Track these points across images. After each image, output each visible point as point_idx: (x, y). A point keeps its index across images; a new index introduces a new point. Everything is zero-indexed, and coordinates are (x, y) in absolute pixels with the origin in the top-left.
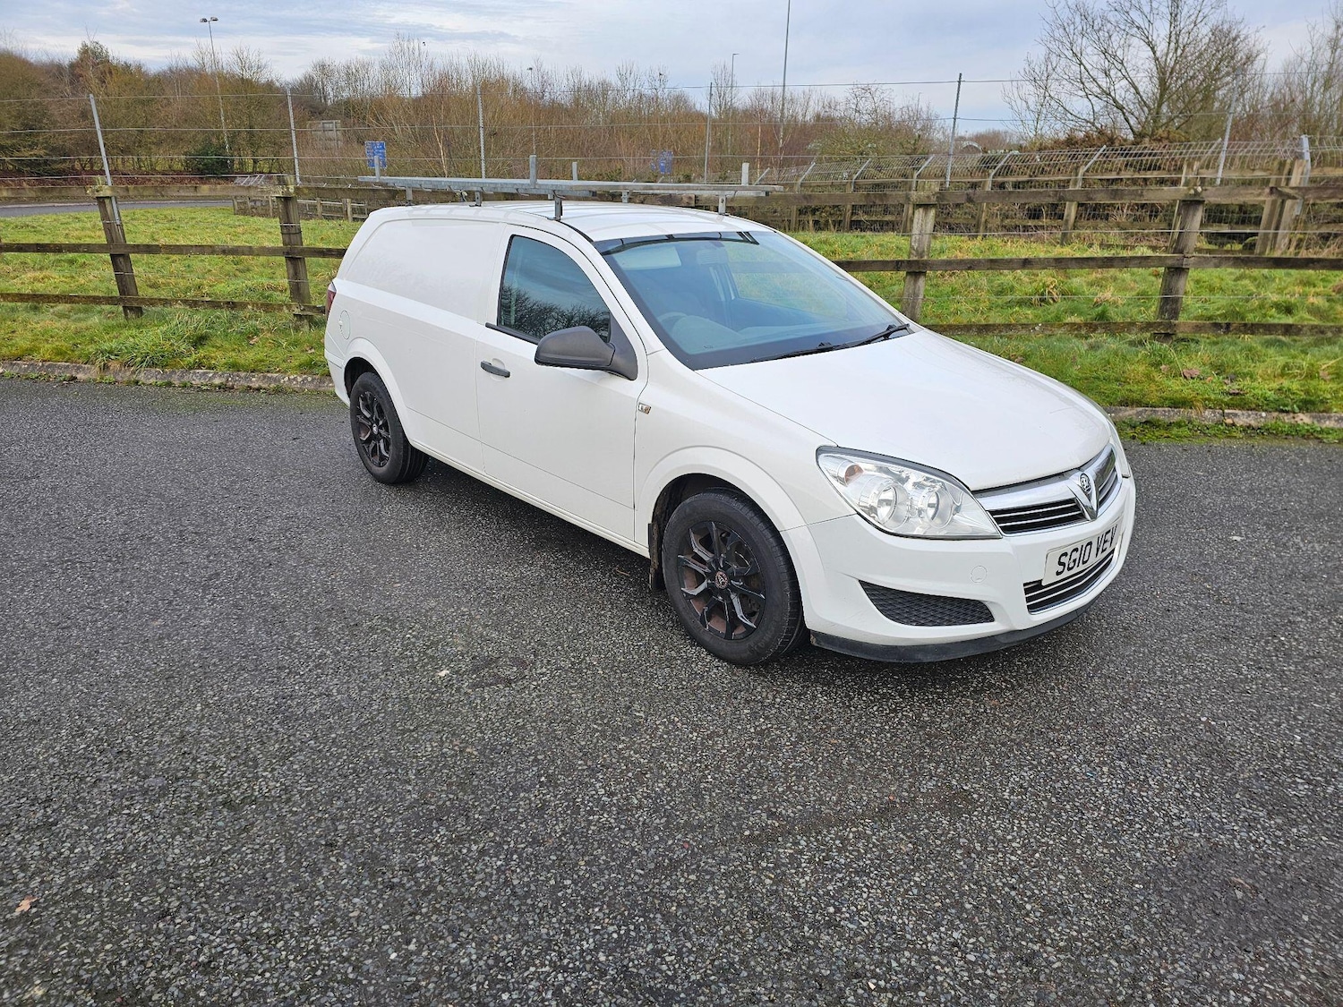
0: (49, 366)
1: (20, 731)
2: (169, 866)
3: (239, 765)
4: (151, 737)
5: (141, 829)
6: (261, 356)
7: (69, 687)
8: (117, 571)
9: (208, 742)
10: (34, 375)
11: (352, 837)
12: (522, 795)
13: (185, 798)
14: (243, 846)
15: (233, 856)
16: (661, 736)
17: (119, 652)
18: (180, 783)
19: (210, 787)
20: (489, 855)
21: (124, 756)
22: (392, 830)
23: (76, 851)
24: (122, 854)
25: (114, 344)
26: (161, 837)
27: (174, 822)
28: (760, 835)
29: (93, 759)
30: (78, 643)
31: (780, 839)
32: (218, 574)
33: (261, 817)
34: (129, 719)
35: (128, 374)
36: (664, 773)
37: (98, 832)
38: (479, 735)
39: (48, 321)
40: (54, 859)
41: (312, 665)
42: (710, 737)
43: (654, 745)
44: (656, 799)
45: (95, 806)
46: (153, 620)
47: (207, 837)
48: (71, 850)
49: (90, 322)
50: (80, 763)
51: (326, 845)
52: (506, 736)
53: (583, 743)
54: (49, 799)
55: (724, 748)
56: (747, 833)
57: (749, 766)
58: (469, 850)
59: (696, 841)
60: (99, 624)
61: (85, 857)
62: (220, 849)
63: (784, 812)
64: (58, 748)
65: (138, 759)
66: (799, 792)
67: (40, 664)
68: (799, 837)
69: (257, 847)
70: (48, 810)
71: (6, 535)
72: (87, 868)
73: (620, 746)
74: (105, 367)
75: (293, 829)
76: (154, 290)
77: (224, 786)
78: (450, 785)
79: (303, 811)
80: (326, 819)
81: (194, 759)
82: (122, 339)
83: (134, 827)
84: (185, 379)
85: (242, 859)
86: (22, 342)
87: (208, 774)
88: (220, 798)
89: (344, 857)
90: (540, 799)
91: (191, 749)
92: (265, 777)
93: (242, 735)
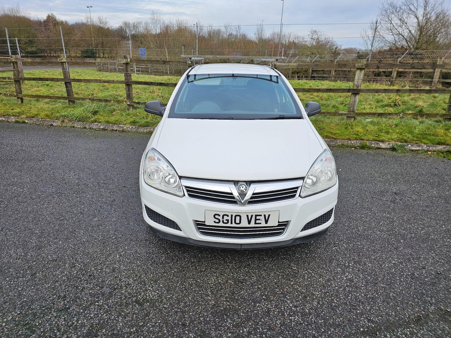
0: (43, 120)
1: (50, 264)
2: (119, 332)
3: (139, 283)
4: (102, 269)
5: (105, 313)
6: (117, 119)
7: (66, 245)
8: (78, 197)
9: (124, 272)
10: (38, 123)
11: (192, 322)
12: (258, 304)
13: (119, 298)
14: (148, 323)
15: (145, 328)
16: (307, 279)
17: (83, 231)
18: (116, 291)
19: (129, 293)
20: (252, 334)
21: (92, 277)
22: (208, 319)
23: (79, 322)
24: (99, 324)
25: (66, 113)
26: (113, 317)
27: (117, 310)
28: (367, 331)
29: (80, 278)
30: (67, 227)
31: (378, 333)
32: (115, 200)
33: (152, 309)
34: (92, 261)
35: (71, 124)
36: (315, 298)
37: (87, 313)
38: (231, 274)
39: (42, 105)
40: (71, 326)
41: (158, 239)
42: (329, 280)
43: (306, 283)
44: (316, 310)
45: (84, 300)
46: (94, 218)
47: (132, 318)
48: (77, 321)
49: (57, 106)
50: (75, 280)
51: (182, 325)
52: (243, 276)
53: (276, 281)
54: (65, 296)
55: (336, 286)
56: (362, 329)
57: (350, 296)
58: (243, 331)
59: (340, 332)
60: (74, 219)
61: (83, 325)
62: (139, 324)
63: (374, 319)
64: (65, 273)
65: (98, 279)
66: (377, 310)
67: (54, 235)
68: (386, 333)
69: (154, 324)
70: (65, 301)
71: (35, 182)
72: (85, 331)
73: (292, 283)
74: (63, 121)
75: (166, 316)
76: (77, 95)
77: (134, 293)
78: (226, 298)
79: (169, 307)
80: (179, 311)
81: (120, 280)
82: (68, 111)
83: (101, 312)
84: (91, 126)
85: (149, 329)
86: (34, 112)
87: (127, 288)
88: (134, 299)
89: (191, 332)
90: (266, 307)
91: (118, 275)
92: (150, 290)
93: (137, 270)
